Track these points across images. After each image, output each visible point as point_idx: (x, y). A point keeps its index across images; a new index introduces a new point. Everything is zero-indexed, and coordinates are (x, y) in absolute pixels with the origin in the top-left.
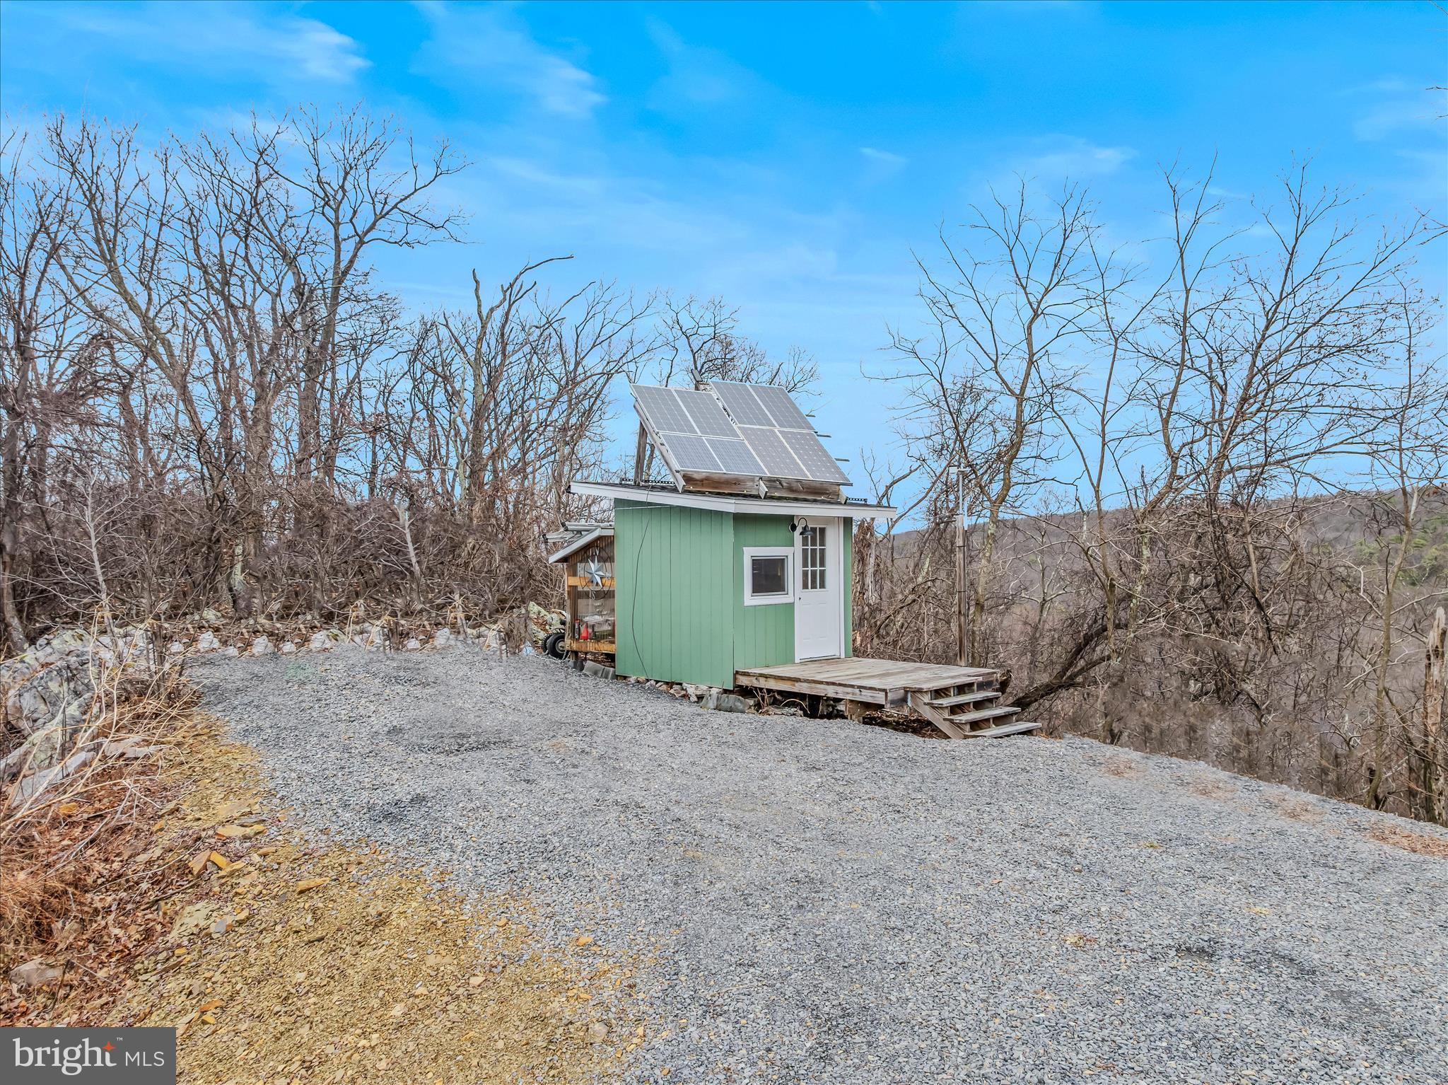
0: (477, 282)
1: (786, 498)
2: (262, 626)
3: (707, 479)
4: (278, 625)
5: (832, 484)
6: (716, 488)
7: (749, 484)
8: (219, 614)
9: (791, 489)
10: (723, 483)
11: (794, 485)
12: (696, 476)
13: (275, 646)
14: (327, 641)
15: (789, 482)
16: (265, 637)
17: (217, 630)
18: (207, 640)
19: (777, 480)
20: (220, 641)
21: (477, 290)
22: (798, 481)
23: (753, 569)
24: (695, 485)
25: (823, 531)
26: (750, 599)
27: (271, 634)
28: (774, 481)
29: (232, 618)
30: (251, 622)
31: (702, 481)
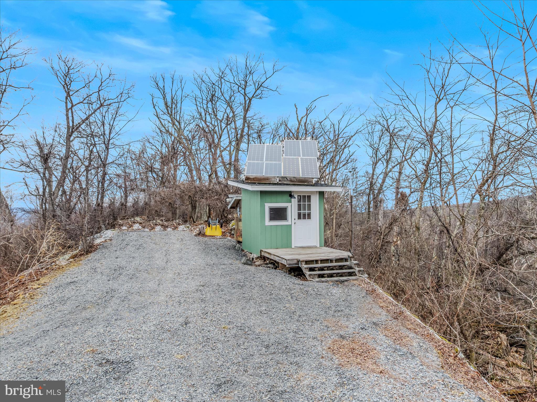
0: (297, 108)
1: (290, 184)
2: (159, 223)
3: (256, 178)
4: (165, 223)
5: (310, 178)
6: (260, 181)
7: (273, 179)
8: (142, 219)
9: (291, 181)
10: (262, 179)
11: (293, 179)
12: (251, 177)
13: (164, 229)
14: (185, 228)
15: (290, 178)
16: (160, 226)
17: (141, 223)
18: (136, 226)
19: (285, 177)
20: (142, 227)
21: (296, 111)
22: (294, 177)
23: (270, 212)
24: (251, 180)
25: (309, 197)
26: (268, 222)
27: (162, 225)
28: (284, 178)
29: (147, 220)
30: (154, 222)
31: (254, 179)
